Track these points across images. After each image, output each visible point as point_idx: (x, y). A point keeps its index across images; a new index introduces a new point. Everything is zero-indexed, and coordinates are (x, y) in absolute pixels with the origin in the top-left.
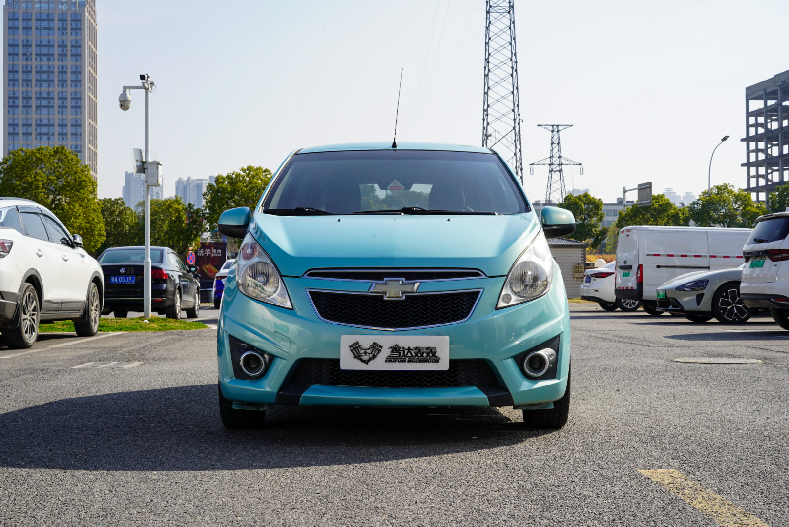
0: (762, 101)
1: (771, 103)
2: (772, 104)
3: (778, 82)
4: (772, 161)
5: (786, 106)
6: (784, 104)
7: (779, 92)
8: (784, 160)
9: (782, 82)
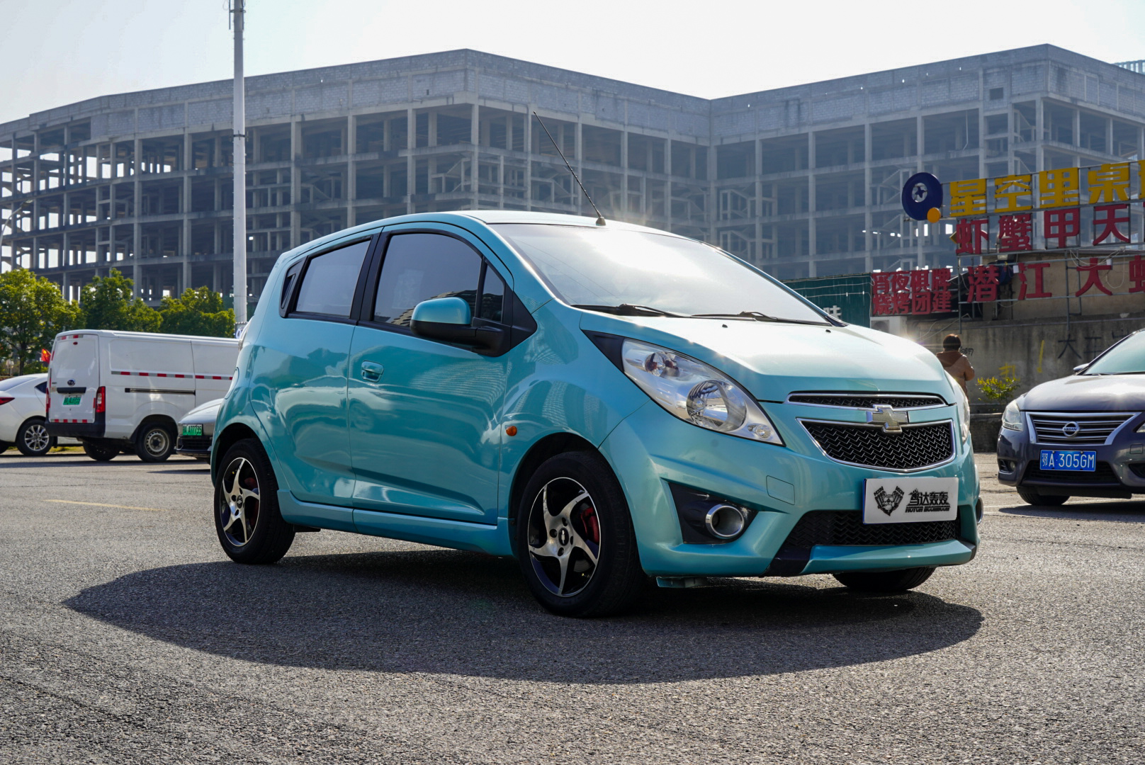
0: (10, 151)
1: (23, 154)
2: (24, 156)
3: (35, 125)
4: (23, 238)
5: (44, 161)
6: (42, 157)
7: (35, 139)
8: (42, 238)
9: (40, 126)
